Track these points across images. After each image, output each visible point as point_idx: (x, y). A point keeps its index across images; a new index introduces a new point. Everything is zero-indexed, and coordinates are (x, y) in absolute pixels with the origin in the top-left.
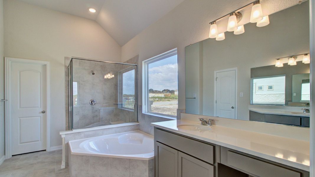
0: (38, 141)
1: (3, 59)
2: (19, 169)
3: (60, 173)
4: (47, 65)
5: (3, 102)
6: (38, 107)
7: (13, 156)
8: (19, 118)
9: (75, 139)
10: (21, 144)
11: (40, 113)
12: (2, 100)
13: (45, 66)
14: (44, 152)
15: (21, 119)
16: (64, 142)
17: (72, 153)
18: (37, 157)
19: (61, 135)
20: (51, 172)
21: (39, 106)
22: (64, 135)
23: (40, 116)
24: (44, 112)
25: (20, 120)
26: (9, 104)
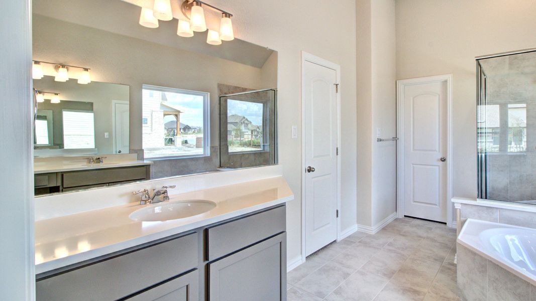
0: (436, 205)
1: (395, 83)
2: (403, 235)
3: (449, 269)
4: (448, 82)
5: (395, 141)
6: (435, 150)
7: (405, 216)
8: (413, 164)
9: (480, 218)
10: (415, 203)
11: (438, 160)
12: (393, 138)
13: (445, 82)
14: (443, 225)
15: (414, 165)
16: (460, 219)
17: (459, 240)
18: (431, 229)
19: (453, 203)
20: (436, 260)
21: (438, 150)
22: (460, 205)
23: (439, 166)
24: (443, 160)
25: (413, 167)
26: (401, 143)
